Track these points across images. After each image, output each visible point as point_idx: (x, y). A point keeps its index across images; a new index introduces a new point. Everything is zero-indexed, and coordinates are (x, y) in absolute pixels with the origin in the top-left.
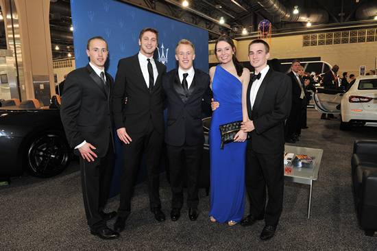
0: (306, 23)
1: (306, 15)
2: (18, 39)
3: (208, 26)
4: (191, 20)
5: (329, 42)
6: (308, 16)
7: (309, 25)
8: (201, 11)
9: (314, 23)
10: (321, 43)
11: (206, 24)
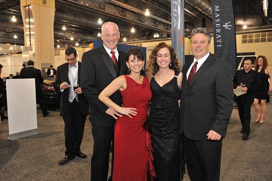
0: (243, 25)
1: (242, 20)
2: (33, 35)
3: (166, 28)
4: (153, 23)
5: (263, 40)
6: (245, 21)
7: (245, 27)
8: (160, 17)
9: (249, 26)
10: (257, 41)
11: (164, 26)
